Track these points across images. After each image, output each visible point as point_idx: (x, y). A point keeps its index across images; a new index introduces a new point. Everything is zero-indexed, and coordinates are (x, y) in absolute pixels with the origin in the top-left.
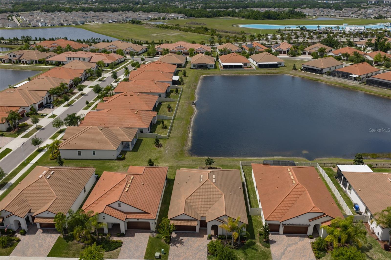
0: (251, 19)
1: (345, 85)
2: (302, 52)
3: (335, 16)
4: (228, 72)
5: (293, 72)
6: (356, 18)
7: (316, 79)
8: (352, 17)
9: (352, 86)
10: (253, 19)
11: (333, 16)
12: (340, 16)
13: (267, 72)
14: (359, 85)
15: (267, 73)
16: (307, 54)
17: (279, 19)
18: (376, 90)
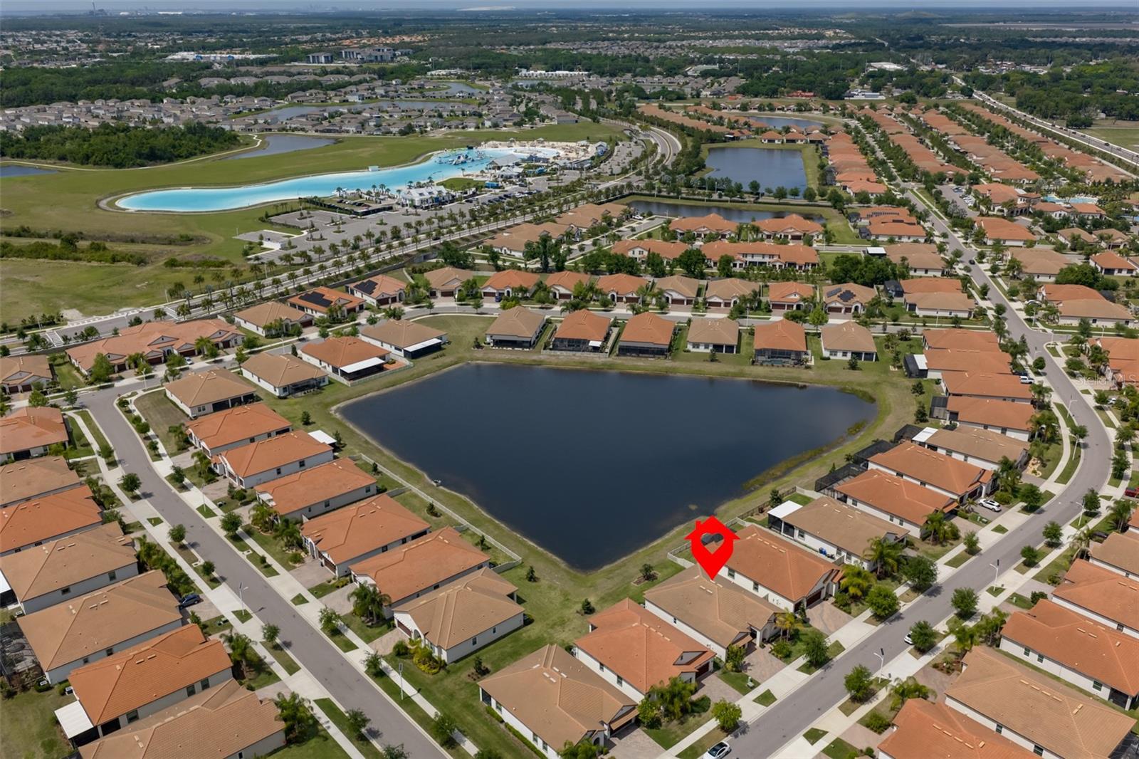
0: (96, 164)
1: (590, 363)
2: (428, 294)
3: (303, 130)
4: (369, 386)
5: (479, 353)
6: (358, 135)
7: (534, 361)
8: (348, 132)
9: (604, 364)
10: (107, 164)
11: (296, 129)
12: (316, 131)
13: (438, 367)
14: (610, 359)
15: (440, 368)
16: (438, 294)
17: (179, 157)
18: (642, 364)
